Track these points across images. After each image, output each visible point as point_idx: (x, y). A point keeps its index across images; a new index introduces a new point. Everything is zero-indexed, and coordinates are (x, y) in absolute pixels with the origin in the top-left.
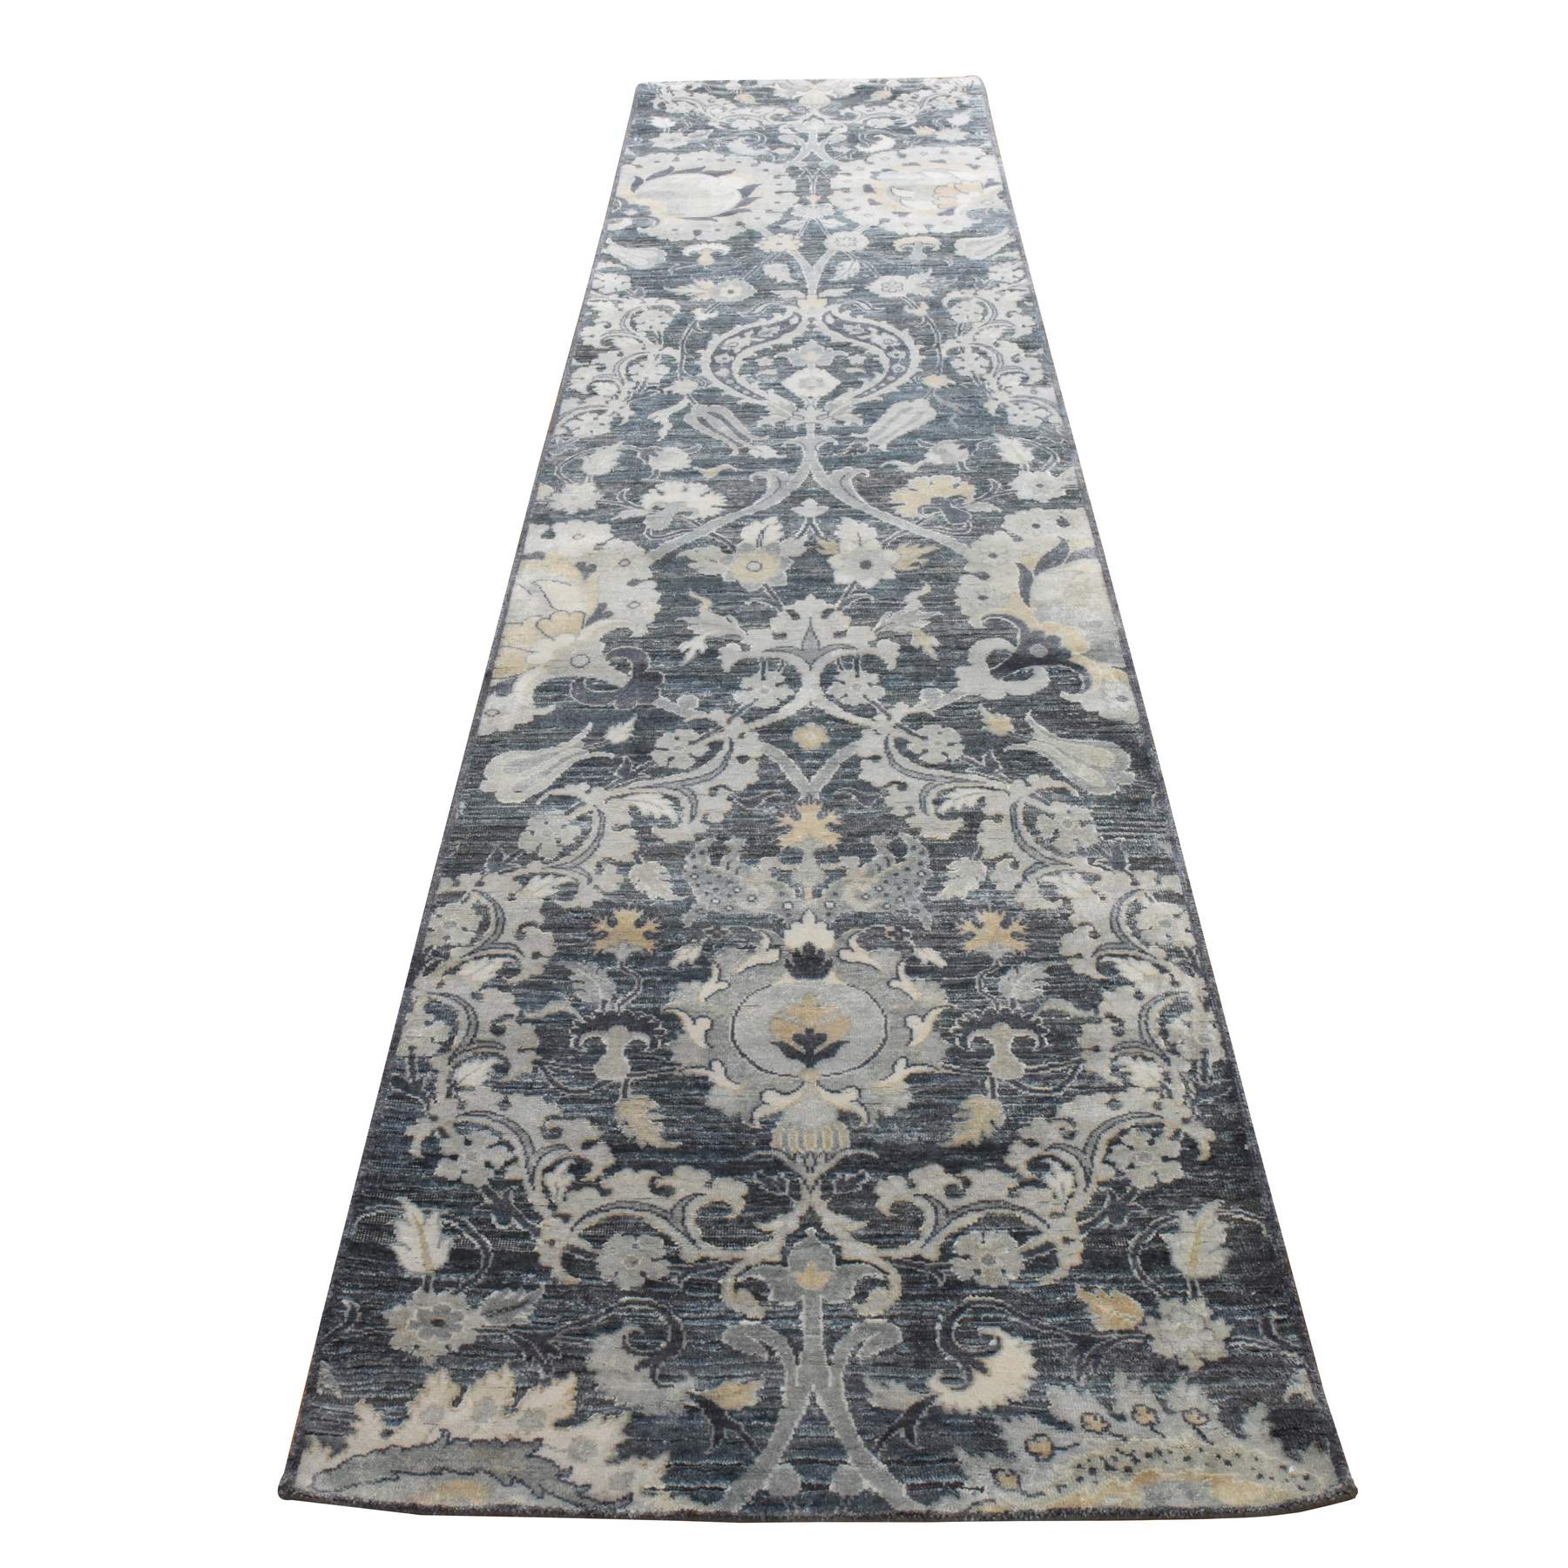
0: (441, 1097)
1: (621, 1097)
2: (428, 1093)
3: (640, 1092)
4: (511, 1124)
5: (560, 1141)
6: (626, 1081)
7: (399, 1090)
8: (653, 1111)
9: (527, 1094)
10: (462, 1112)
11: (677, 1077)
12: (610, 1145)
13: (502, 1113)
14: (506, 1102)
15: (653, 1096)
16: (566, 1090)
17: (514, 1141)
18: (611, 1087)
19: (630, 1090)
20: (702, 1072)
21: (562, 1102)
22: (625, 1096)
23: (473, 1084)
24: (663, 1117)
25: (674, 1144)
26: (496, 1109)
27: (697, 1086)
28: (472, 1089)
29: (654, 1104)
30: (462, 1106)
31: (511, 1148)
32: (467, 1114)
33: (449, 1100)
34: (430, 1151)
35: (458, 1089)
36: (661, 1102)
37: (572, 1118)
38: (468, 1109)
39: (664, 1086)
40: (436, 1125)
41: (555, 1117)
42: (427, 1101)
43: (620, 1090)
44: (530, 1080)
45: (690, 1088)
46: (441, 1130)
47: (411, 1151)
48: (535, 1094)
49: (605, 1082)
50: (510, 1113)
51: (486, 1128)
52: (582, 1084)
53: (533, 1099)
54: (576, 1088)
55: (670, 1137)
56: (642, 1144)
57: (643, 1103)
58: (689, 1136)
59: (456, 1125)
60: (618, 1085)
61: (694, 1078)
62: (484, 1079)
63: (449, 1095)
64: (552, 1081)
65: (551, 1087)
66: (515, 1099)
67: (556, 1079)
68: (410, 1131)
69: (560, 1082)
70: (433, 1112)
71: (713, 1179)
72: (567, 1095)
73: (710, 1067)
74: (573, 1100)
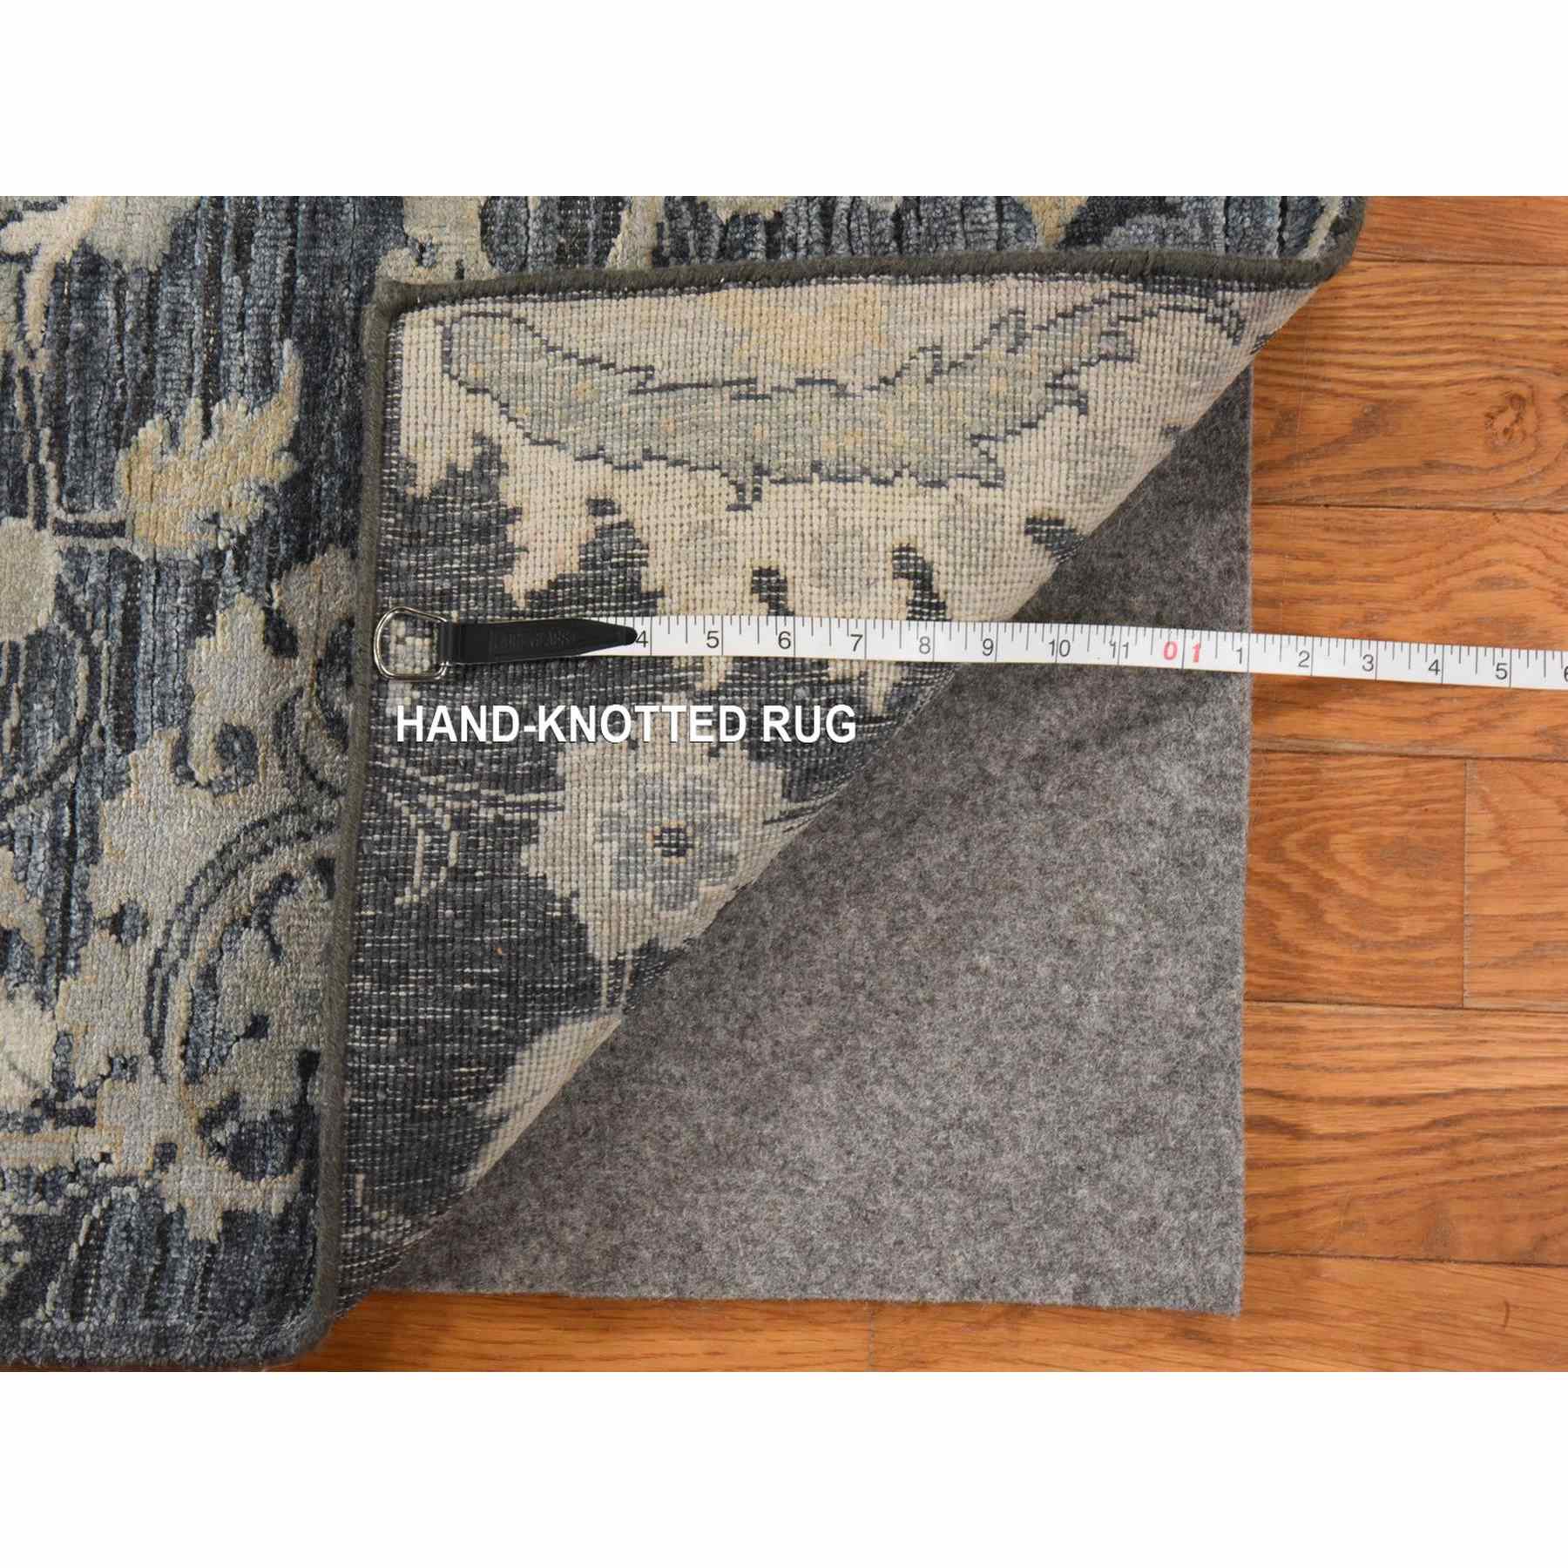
0: (90, 1143)
1: (120, 543)
2: (73, 1188)
3: (107, 480)
4: (201, 895)
5: (263, 726)
6: (61, 528)
7: (53, 1288)
8: (173, 435)
9: (94, 855)
10: (146, 1069)
11: (58, 362)
12: (287, 566)
13: (156, 931)
14: (116, 924)
15: (121, 439)
16: (84, 726)
17: (262, 874)
18: (81, 576)
19: (98, 515)
20: (37, 284)
21: (127, 737)
22: (119, 529)
23: (49, 1039)
24: (194, 405)
25: (289, 363)
26: (143, 952)
27: (88, 298)
28: (64, 1040)
29: (151, 432)
30: (123, 1067)
31: (284, 883)
32: (156, 1048)
33: (104, 1117)
34: (281, 1149)
35: (64, 1086)
36: (142, 411)
37: (187, 695)
38: (139, 1044)
39: (83, 404)
40: (190, 1144)
41: (181, 752)
42: (99, 1189)
43: (93, 545)
44: (41, 853)
45: (95, 321)
46: (208, 1123)
47: (276, 1206)
48: (92, 828)
49: (63, 598)
50: (158, 903)
51: (209, 976)
52: (67, 674)
53: (110, 836)
54: (80, 692)
55: (266, 381)
56: (284, 467)
57: (146, 468)
58: (264, 320)
59: (193, 1078)
60: (75, 557)
61: (58, 309)
62: (30, 1008)
63: (85, 1118)
64: (50, 776)
65: (69, 776)
66: (105, 893)
67: (41, 765)
68: (205, 1225)
69: (54, 748)
70: (142, 1160)
71: (405, 241)
72: (105, 718)
73: (24, 260)
74: (123, 699)
